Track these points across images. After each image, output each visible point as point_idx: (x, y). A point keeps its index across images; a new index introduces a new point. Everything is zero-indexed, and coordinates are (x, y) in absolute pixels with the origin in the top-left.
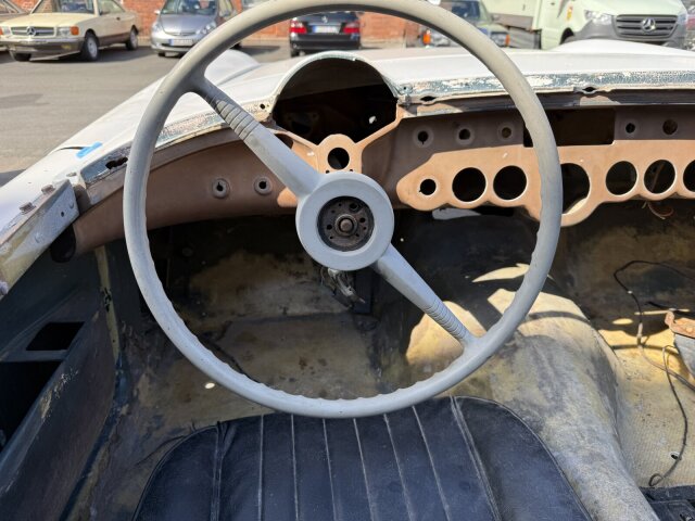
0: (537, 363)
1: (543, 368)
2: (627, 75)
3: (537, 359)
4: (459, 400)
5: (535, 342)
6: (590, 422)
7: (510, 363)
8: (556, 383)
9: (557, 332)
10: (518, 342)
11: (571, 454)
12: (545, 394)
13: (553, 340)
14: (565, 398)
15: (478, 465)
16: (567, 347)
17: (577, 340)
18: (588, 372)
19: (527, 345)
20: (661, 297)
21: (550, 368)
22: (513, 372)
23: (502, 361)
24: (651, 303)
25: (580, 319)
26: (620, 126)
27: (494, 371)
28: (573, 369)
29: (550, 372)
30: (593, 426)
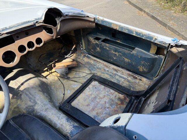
0: (27, 96)
1: (29, 96)
2: (8, 27)
3: (27, 95)
4: (11, 119)
5: (25, 91)
6: (43, 102)
7: (21, 99)
8: (33, 98)
9: (29, 85)
10: (21, 93)
11: (42, 112)
12: (32, 102)
13: (29, 88)
14: (36, 100)
15: (22, 131)
16: (33, 88)
17: (35, 84)
18: (39, 91)
19: (23, 92)
20: (51, 59)
21: (30, 95)
22: (23, 101)
23: (19, 100)
24: (50, 61)
25: (34, 77)
26: (15, 38)
27: (18, 103)
28: (36, 92)
29: (31, 96)
30: (44, 103)
